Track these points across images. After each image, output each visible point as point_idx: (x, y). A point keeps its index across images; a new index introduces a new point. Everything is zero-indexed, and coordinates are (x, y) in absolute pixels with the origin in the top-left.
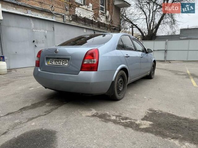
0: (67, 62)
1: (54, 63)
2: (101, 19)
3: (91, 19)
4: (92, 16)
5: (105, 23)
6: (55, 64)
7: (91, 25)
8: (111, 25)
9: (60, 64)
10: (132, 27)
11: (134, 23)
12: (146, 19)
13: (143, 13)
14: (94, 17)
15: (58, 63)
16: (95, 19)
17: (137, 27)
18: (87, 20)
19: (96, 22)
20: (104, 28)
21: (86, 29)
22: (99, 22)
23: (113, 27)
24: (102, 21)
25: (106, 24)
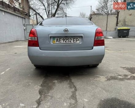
0: (78, 40)
1: (62, 41)
2: (16, 5)
3: (8, 3)
4: (9, 1)
5: (19, 8)
6: (64, 42)
7: (8, 9)
8: (23, 10)
9: (70, 42)
10: (36, 15)
11: (37, 12)
12: (46, 10)
13: (42, 5)
14: (10, 2)
15: (67, 41)
16: (10, 3)
17: (39, 15)
18: (5, 4)
19: (12, 6)
20: (18, 13)
21: (5, 12)
22: (14, 7)
23: (25, 13)
24: (16, 7)
25: (20, 10)
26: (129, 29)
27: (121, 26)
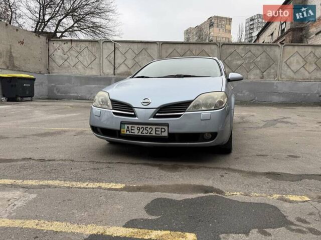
26: (34, 79)
27: (4, 69)
